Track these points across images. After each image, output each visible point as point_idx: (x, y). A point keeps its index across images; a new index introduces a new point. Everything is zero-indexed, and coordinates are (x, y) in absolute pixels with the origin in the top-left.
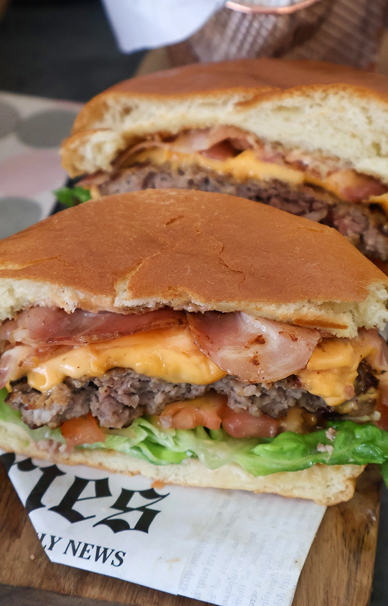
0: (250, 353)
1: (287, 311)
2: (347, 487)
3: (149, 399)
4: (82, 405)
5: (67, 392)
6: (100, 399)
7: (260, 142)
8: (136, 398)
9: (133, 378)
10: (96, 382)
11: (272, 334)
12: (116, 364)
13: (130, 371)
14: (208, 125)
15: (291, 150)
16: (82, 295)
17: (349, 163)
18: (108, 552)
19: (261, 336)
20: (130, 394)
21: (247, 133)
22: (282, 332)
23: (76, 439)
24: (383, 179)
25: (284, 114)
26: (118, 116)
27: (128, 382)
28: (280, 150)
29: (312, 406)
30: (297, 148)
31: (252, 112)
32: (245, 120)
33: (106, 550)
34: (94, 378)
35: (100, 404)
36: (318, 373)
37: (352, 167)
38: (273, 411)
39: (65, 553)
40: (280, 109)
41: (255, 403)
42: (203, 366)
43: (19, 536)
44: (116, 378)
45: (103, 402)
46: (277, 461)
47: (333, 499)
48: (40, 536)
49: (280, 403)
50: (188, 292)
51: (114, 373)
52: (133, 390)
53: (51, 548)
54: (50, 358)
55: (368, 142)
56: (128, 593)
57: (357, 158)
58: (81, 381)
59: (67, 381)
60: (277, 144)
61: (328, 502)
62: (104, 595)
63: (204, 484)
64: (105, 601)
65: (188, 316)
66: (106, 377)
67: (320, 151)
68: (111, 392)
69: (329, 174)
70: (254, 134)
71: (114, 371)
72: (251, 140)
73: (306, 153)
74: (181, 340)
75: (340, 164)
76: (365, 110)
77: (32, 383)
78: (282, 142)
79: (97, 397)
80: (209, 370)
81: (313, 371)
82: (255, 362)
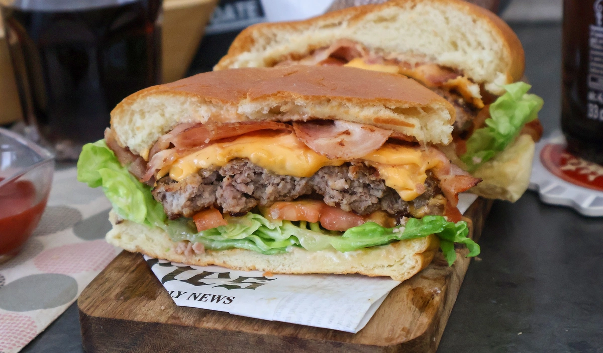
0: (339, 140)
1: (369, 113)
2: (417, 262)
3: (262, 193)
4: (210, 195)
5: (198, 178)
6: (224, 187)
7: (366, 49)
8: (252, 187)
9: (250, 169)
10: (221, 172)
11: (357, 131)
12: (236, 155)
13: (246, 161)
14: (328, 42)
15: (390, 53)
16: (214, 110)
17: (433, 59)
18: (221, 298)
19: (347, 131)
20: (247, 184)
21: (356, 43)
22: (364, 127)
23: (204, 222)
24: (459, 66)
25: (384, 24)
26: (261, 49)
27: (245, 172)
28: (381, 54)
29: (392, 209)
30: (394, 51)
31: (360, 24)
32: (355, 33)
33: (220, 297)
34: (220, 168)
35: (224, 191)
36: (393, 167)
37: (435, 62)
38: (360, 208)
39: (188, 299)
40: (382, 20)
41: (345, 197)
42: (303, 158)
43: (154, 299)
44: (236, 167)
45: (226, 189)
46: (361, 240)
47: (406, 274)
48: (170, 293)
49: (366, 201)
50: (292, 94)
51: (234, 162)
52: (249, 180)
53: (177, 297)
54: (187, 155)
55: (447, 38)
56: (235, 325)
57: (440, 54)
58: (210, 171)
59: (199, 171)
60: (378, 50)
61: (402, 277)
62: (215, 326)
63: (304, 271)
64: (216, 330)
65: (294, 124)
66: (229, 166)
67: (412, 51)
68: (232, 181)
69: (417, 65)
70: (362, 44)
71: (235, 161)
72: (359, 48)
73: (400, 54)
74: (288, 140)
75: (427, 60)
76: (443, 12)
77: (173, 175)
78: (383, 47)
79: (221, 187)
80: (308, 162)
81: (389, 165)
82: (341, 144)
